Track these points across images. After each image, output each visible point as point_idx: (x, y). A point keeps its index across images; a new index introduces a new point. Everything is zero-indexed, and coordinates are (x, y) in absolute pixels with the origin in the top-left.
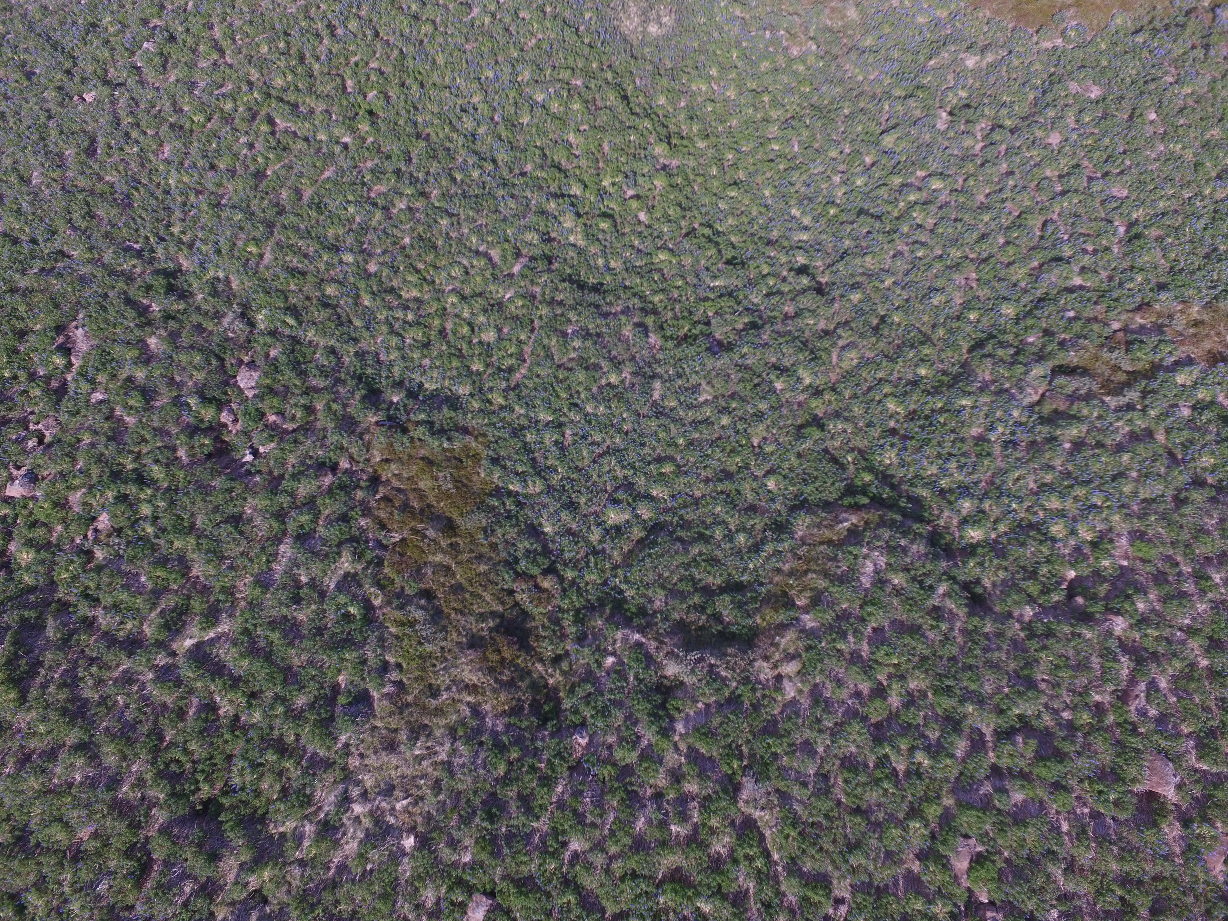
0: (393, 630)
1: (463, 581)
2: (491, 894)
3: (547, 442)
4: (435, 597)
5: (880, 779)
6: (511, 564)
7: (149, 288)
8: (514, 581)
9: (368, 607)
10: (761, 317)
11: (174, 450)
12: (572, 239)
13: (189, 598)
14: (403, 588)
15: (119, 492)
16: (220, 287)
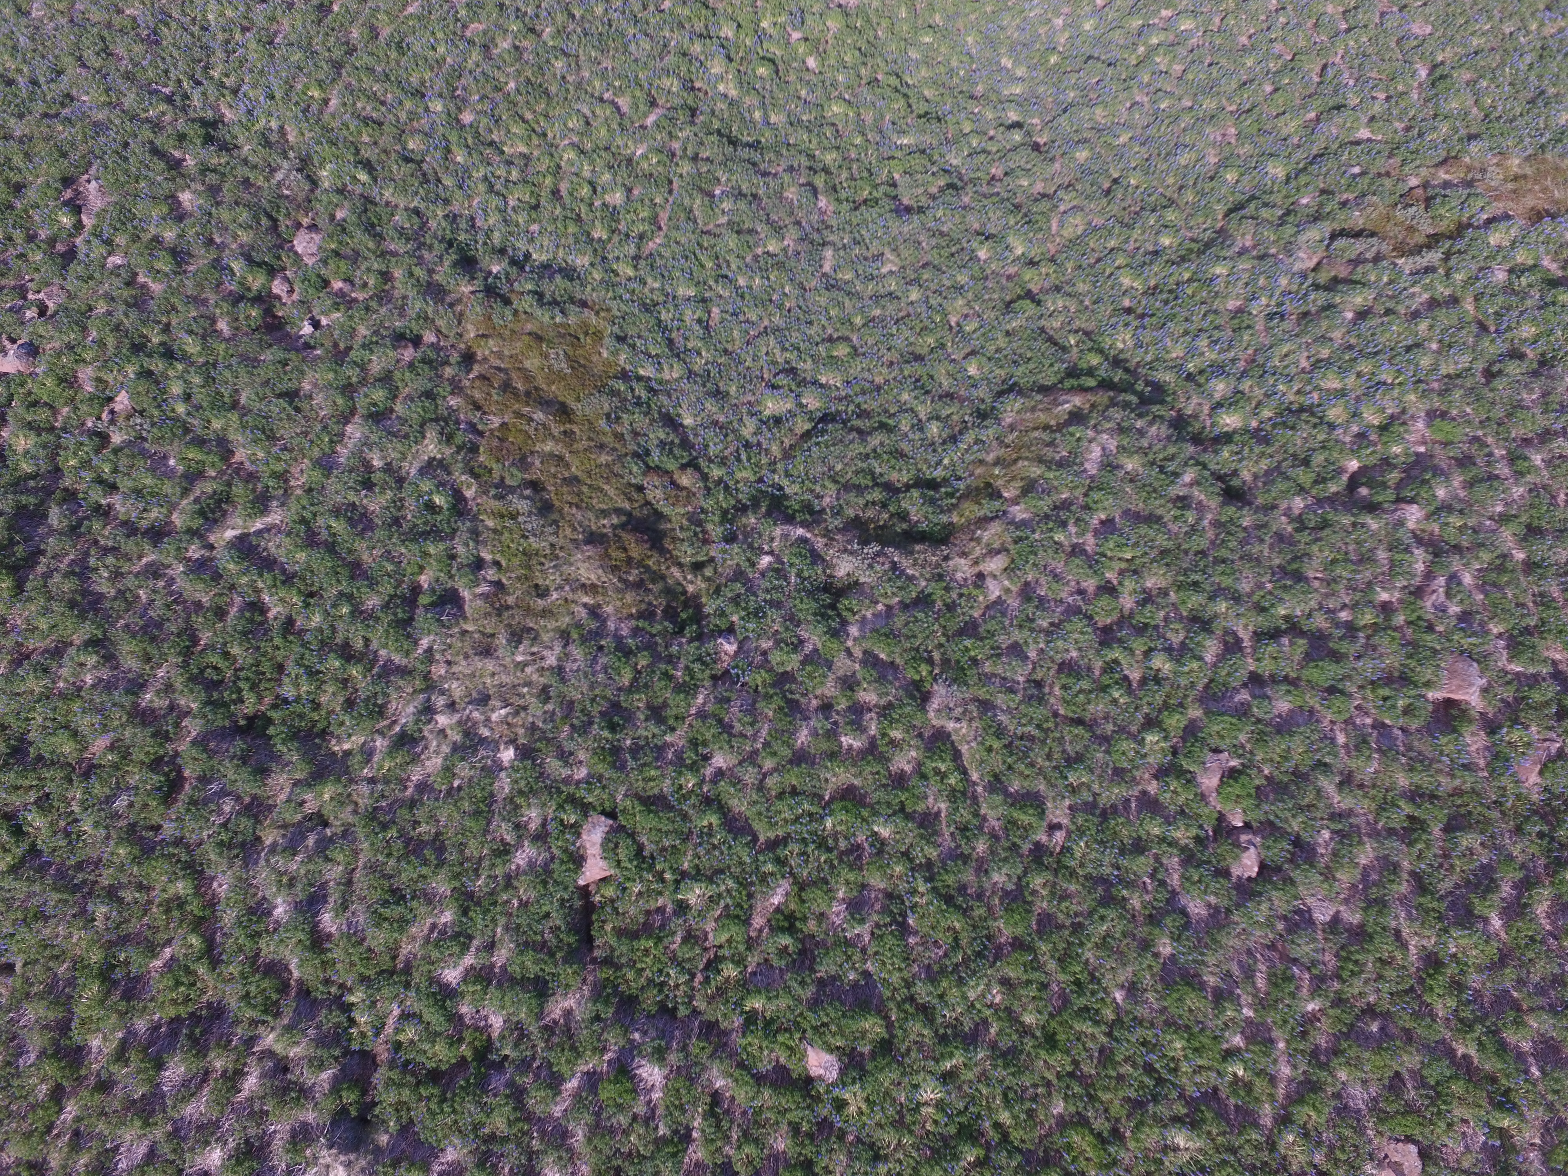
0: (490, 523)
1: (579, 474)
2: (611, 815)
3: (687, 319)
4: (544, 489)
5: (1108, 686)
6: (641, 456)
7: (182, 137)
8: (644, 474)
9: (458, 496)
10: (961, 179)
11: (214, 321)
12: (721, 88)
13: (229, 484)
14: (502, 479)
15: (142, 366)
16: (274, 138)
